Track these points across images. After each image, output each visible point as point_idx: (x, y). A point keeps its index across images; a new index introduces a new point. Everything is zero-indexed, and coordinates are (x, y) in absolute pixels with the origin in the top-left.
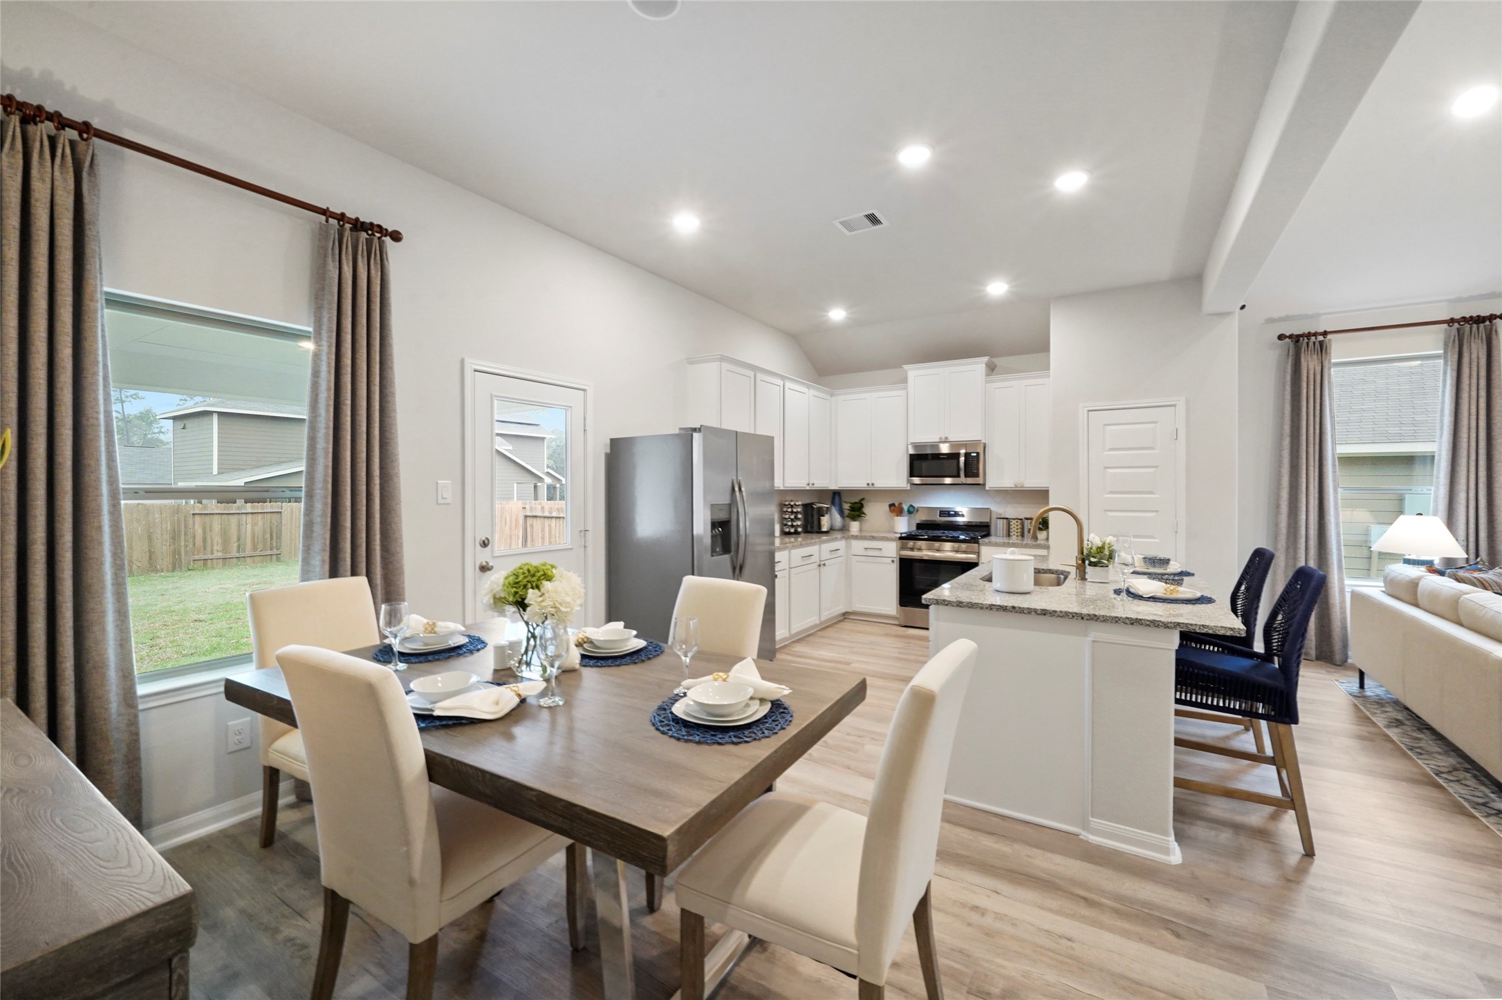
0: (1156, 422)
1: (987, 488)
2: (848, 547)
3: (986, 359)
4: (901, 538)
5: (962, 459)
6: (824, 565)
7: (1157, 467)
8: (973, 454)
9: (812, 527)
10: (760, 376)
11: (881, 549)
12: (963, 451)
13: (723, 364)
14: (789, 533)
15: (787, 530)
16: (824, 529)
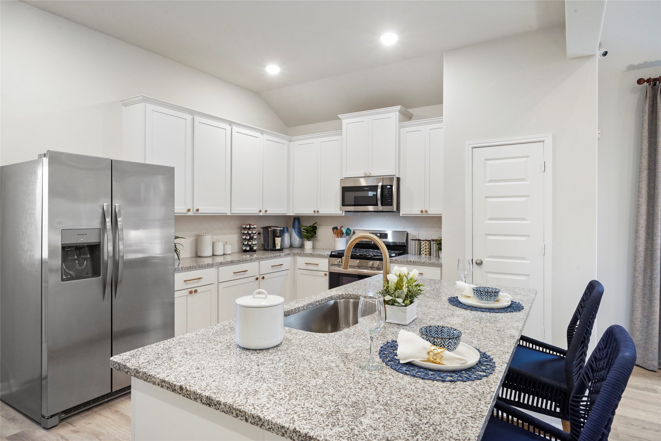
0: (528, 157)
1: (401, 215)
2: (295, 262)
3: (398, 107)
4: (331, 256)
5: (379, 190)
6: (263, 278)
7: (528, 196)
8: (388, 187)
9: (268, 246)
10: (198, 119)
11: (317, 264)
12: (380, 184)
13: (148, 105)
14: (245, 251)
15: (244, 248)
16: (278, 247)
